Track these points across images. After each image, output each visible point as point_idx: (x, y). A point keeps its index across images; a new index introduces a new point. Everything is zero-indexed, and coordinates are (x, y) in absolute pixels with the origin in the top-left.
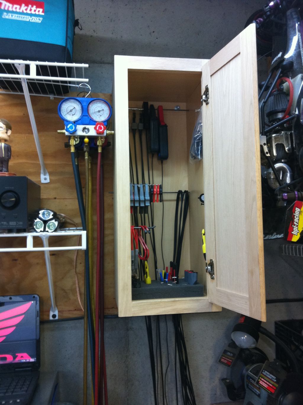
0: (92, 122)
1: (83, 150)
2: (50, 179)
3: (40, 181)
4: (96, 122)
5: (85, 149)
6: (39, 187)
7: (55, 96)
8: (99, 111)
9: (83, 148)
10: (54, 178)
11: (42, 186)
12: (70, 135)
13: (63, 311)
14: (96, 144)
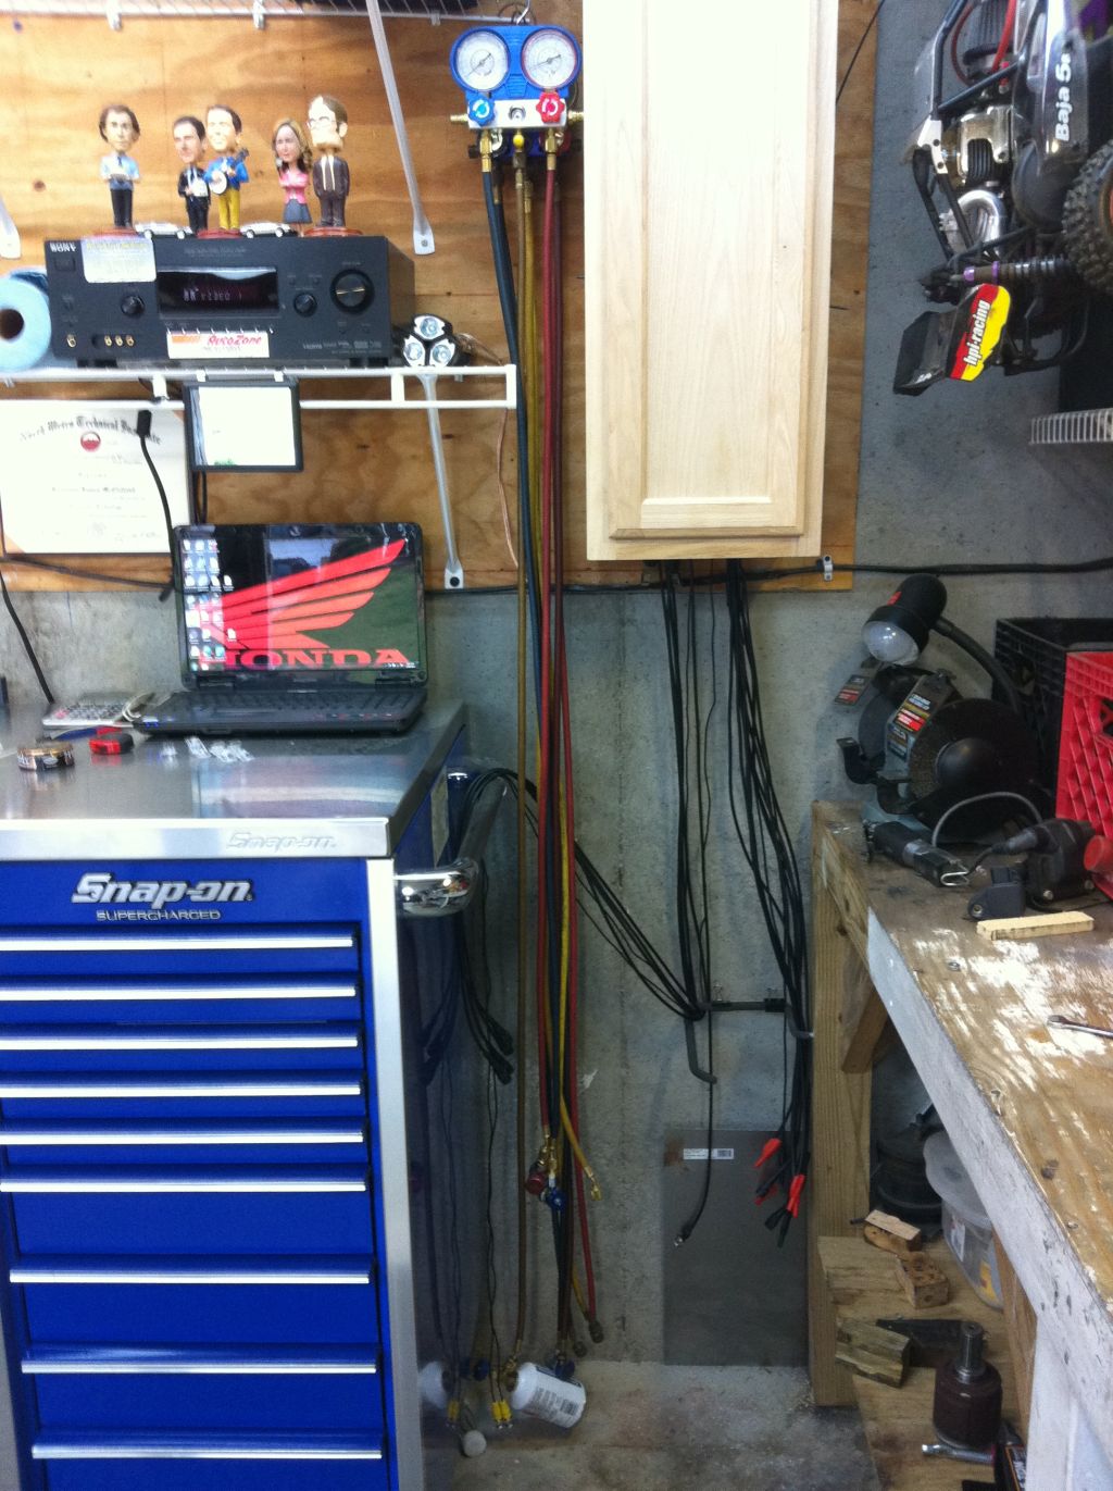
0: (532, 90)
1: (511, 163)
2: (435, 244)
3: (413, 249)
4: (543, 90)
5: (516, 163)
6: (411, 266)
7: (444, 17)
8: (550, 61)
9: (511, 158)
10: (446, 241)
11: (417, 263)
12: (478, 127)
13: (474, 571)
14: (542, 148)
